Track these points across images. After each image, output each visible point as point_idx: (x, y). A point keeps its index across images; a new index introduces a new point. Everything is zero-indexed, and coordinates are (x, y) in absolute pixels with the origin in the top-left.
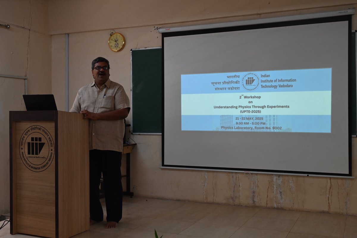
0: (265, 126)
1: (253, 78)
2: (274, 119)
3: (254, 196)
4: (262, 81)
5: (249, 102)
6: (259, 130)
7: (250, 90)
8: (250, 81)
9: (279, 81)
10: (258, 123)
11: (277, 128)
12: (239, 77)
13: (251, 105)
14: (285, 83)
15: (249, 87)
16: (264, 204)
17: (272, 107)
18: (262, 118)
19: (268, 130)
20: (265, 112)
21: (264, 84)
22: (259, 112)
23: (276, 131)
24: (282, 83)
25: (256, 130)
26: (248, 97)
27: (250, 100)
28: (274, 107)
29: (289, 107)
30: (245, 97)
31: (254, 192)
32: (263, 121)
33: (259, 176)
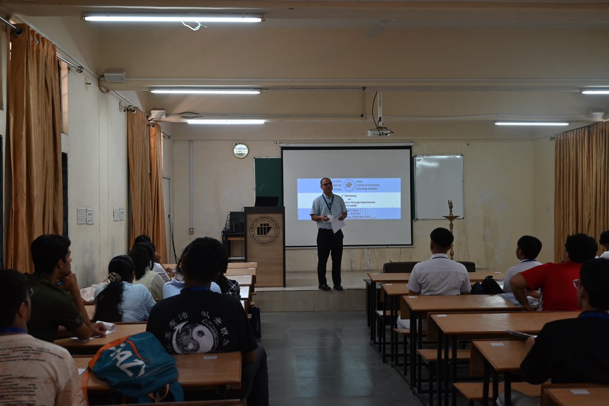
0: (359, 215)
1: (351, 183)
2: (365, 211)
3: (352, 264)
4: (357, 185)
5: (349, 199)
6: (355, 218)
7: (349, 191)
8: (349, 185)
9: (369, 185)
10: (354, 214)
11: (368, 216)
12: (341, 181)
13: (350, 201)
14: (373, 187)
15: (348, 189)
16: (358, 269)
17: (364, 203)
18: (357, 210)
19: (362, 218)
20: (359, 206)
21: (359, 187)
22: (355, 206)
23: (367, 218)
24: (370, 187)
25: (353, 218)
26: (348, 196)
27: (349, 198)
28: (366, 202)
29: (374, 202)
30: (346, 196)
31: (352, 261)
32: (359, 212)
33: (355, 250)
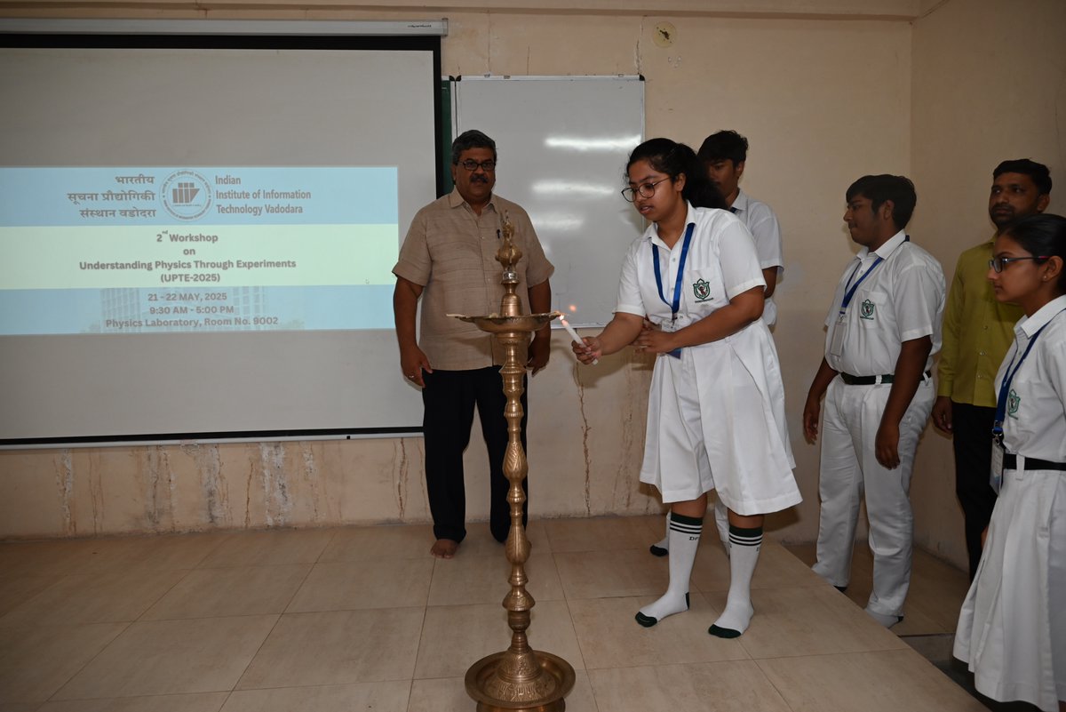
0: (232, 316)
1: (192, 185)
2: (257, 298)
3: (211, 505)
4: (219, 195)
5: (186, 252)
6: (216, 328)
7: (186, 219)
8: (185, 194)
9: (266, 195)
10: (213, 310)
11: (266, 321)
12: (151, 180)
13: (190, 259)
14: (284, 202)
15: (182, 209)
16: (239, 521)
17: (249, 265)
18: (224, 296)
19: (242, 328)
20: (231, 279)
21: (225, 203)
22: (215, 278)
23: (262, 328)
24: (274, 202)
25: (208, 329)
26: (183, 239)
27: (189, 245)
28: (256, 265)
29: (294, 264)
30: (174, 238)
31: (211, 493)
32: (228, 303)
33: (222, 450)
